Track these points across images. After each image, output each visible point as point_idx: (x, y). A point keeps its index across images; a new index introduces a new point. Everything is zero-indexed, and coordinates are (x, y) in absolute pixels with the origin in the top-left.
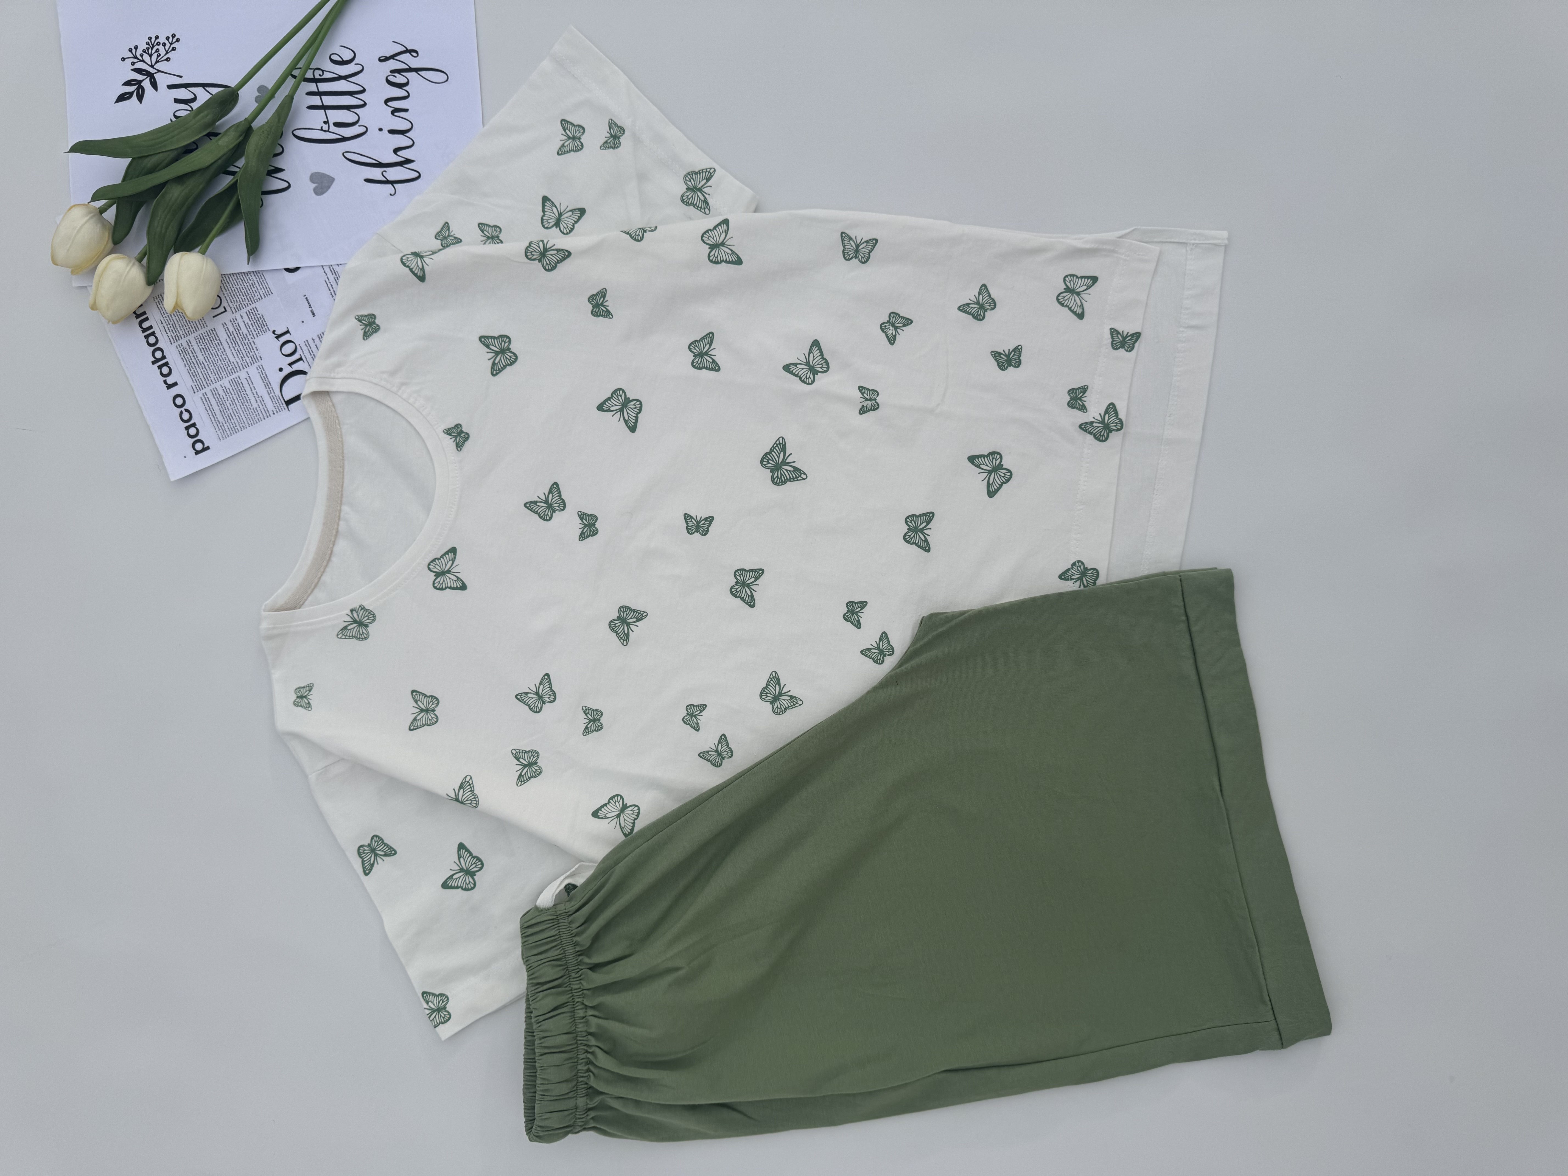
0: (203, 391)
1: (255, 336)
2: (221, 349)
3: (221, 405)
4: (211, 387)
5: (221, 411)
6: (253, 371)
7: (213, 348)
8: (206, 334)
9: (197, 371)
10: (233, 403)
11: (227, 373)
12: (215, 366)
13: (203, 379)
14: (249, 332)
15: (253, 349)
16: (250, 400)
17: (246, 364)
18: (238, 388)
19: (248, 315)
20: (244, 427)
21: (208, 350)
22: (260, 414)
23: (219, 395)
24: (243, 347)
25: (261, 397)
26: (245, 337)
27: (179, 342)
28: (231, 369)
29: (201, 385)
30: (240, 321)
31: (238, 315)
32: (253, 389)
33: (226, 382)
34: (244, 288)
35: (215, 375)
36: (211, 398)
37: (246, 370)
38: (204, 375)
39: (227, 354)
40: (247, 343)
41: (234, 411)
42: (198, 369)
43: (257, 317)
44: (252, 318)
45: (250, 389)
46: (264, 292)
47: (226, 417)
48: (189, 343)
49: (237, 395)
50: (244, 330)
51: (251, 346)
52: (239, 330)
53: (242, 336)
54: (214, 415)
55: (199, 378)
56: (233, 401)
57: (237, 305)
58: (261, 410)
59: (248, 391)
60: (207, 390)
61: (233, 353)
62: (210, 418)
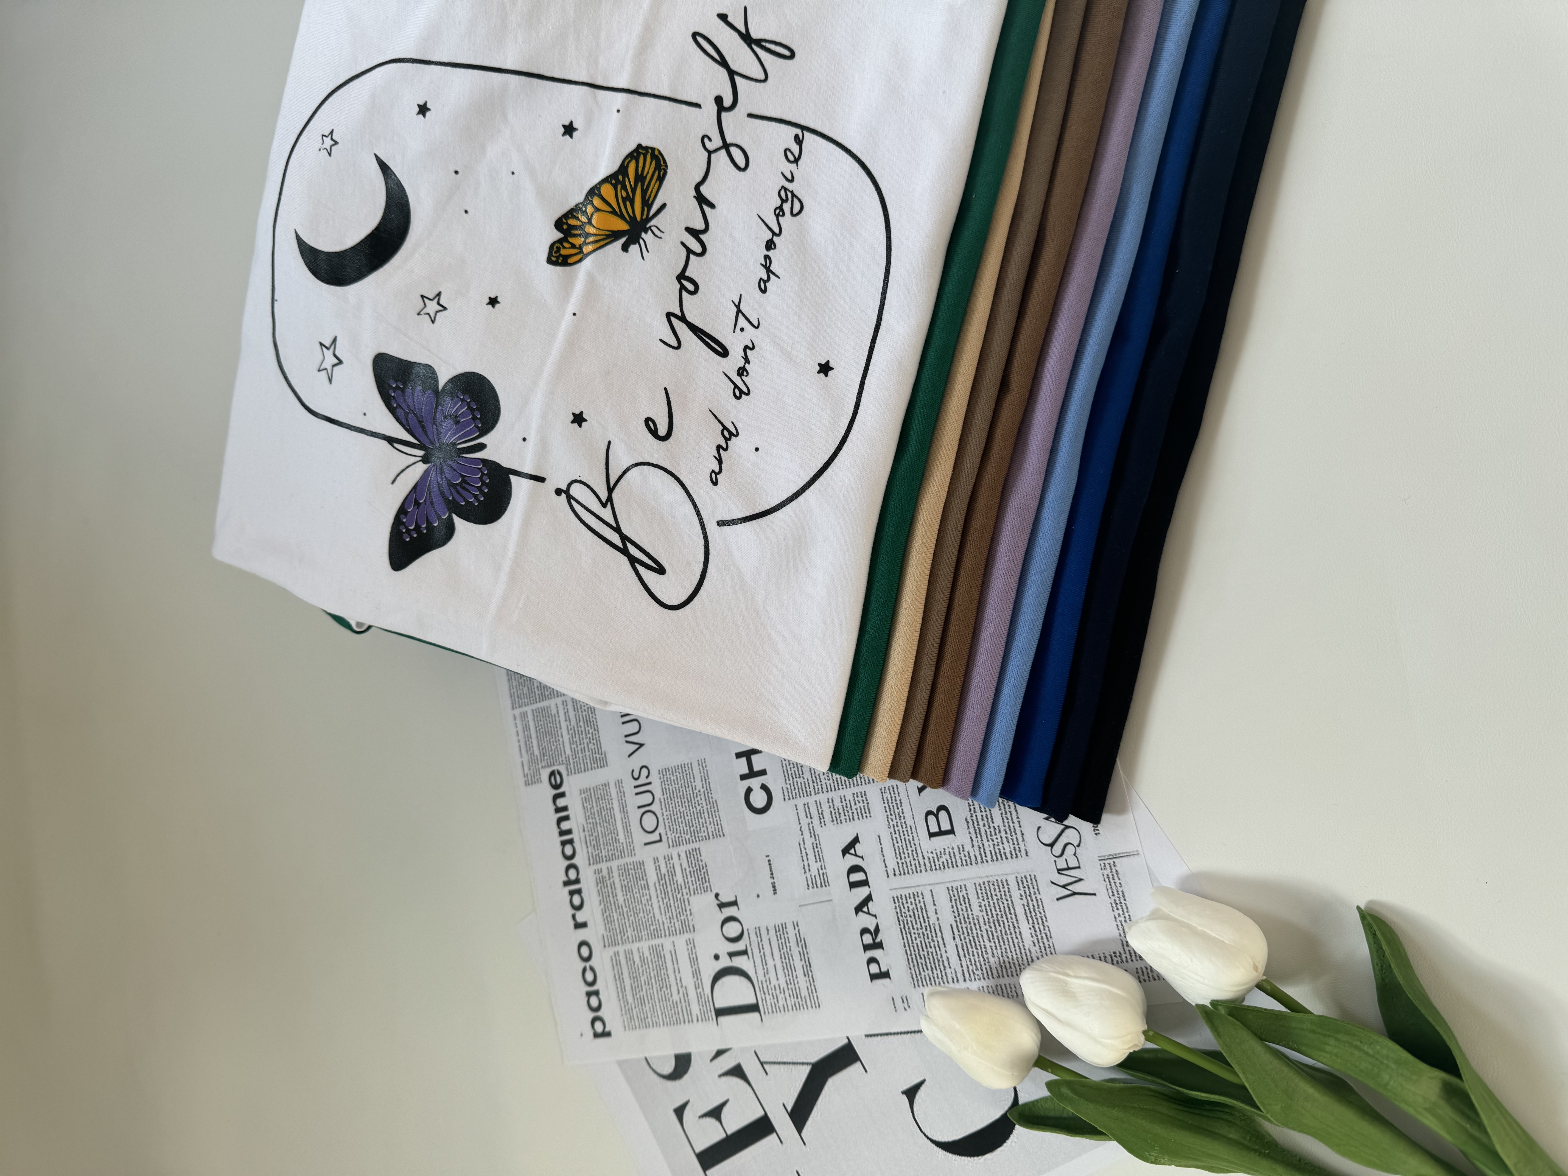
0: (616, 949)
1: (692, 893)
2: (646, 894)
3: (634, 979)
4: (627, 947)
5: (632, 987)
6: (681, 941)
7: (637, 890)
8: (632, 867)
9: (613, 916)
10: (648, 982)
11: (648, 934)
12: (635, 918)
13: (618, 931)
14: (685, 882)
15: (686, 911)
16: (670, 986)
17: (673, 929)
18: (658, 961)
19: (687, 857)
20: (656, 1023)
21: (631, 890)
22: (680, 1013)
23: (634, 962)
24: (674, 903)
25: (686, 988)
26: (679, 889)
27: (599, 866)
28: (654, 930)
29: (615, 939)
30: (676, 860)
31: (674, 852)
32: (677, 971)
33: (645, 945)
34: (689, 814)
35: (634, 931)
36: (623, 962)
37: (672, 938)
38: (621, 925)
39: (653, 905)
40: (680, 899)
41: (649, 993)
42: (615, 914)
43: (699, 865)
44: (692, 864)
45: (673, 970)
46: (713, 830)
47: (637, 998)
48: (610, 871)
49: (655, 972)
50: (679, 878)
51: (685, 905)
52: (672, 875)
53: (676, 886)
54: (624, 990)
55: (613, 927)
56: (649, 978)
57: (677, 836)
58: (682, 1007)
59: (670, 972)
60: (621, 949)
61: (660, 906)
62: (618, 992)
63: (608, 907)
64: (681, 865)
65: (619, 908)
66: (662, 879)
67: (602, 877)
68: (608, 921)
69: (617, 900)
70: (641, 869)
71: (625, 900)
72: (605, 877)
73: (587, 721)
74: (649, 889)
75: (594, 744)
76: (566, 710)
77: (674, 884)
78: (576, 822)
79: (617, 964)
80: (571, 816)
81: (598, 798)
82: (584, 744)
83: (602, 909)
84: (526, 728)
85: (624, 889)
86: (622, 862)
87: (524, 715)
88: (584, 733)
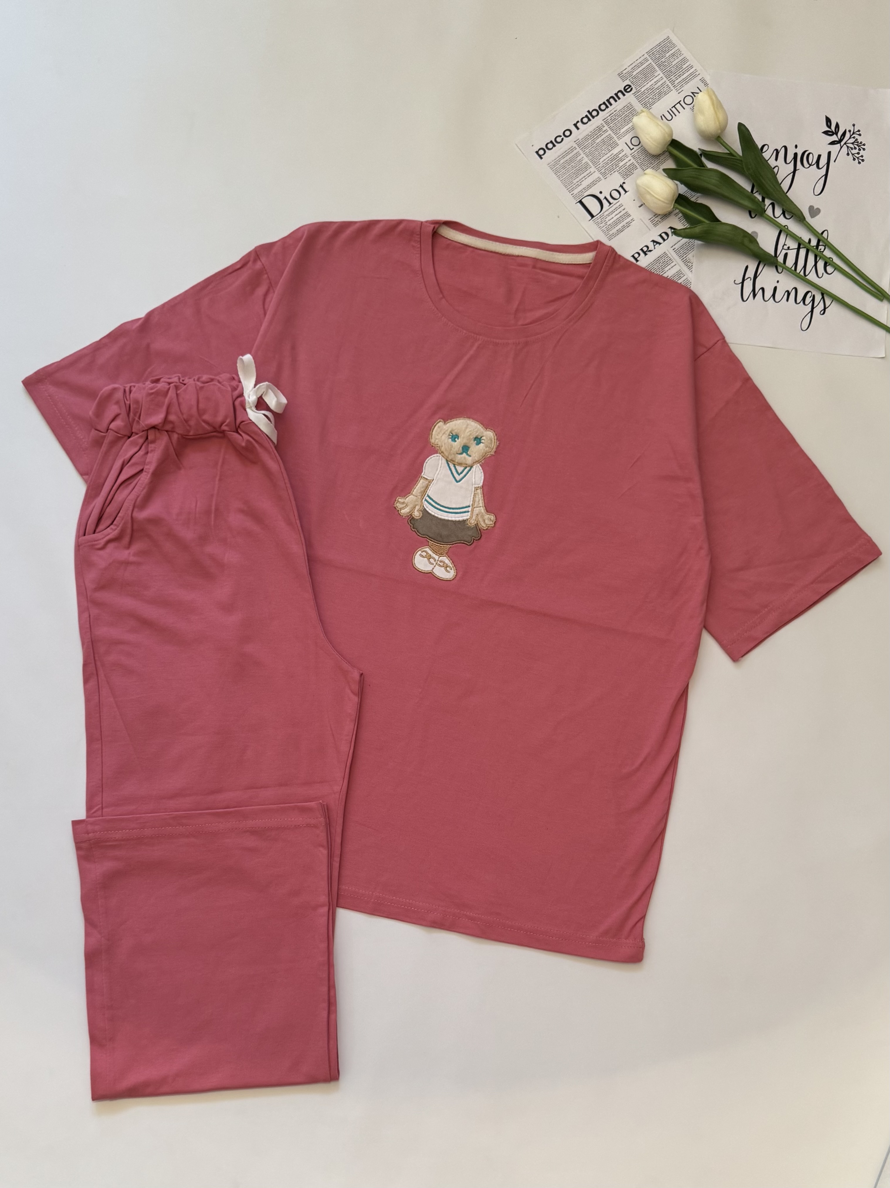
0: (577, 147)
1: (619, 172)
2: (606, 152)
3: (571, 160)
4: (581, 152)
5: (566, 161)
6: (597, 175)
7: (605, 147)
9: (589, 140)
11: (591, 159)
12: (594, 151)
13: (585, 145)
14: (621, 167)
15: (610, 172)
16: (577, 177)
17: (600, 170)
18: (584, 168)
19: (631, 164)
20: (560, 177)
21: (604, 144)
22: (570, 186)
23: (577, 158)
24: (610, 166)
25: (581, 184)
26: (617, 166)
29: (580, 145)
30: (627, 159)
31: (630, 157)
32: (585, 178)
33: (586, 160)
36: (574, 152)
37: (596, 171)
38: (587, 145)
39: (604, 157)
40: (613, 168)
41: (569, 169)
43: (631, 171)
44: (630, 167)
47: (563, 165)
49: (579, 169)
51: (612, 171)
52: (620, 160)
53: (617, 164)
54: (563, 157)
55: (585, 143)
56: (575, 167)
57: (636, 156)
58: (572, 186)
59: (583, 175)
60: (578, 149)
61: (605, 160)
62: (561, 155)
63: (591, 136)
65: (594, 142)
66: (616, 156)
68: (586, 138)
69: (596, 139)
70: (615, 145)
71: (598, 143)
72: (602, 130)
73: (660, 93)
74: (609, 152)
76: (659, 80)
77: (618, 162)
81: (631, 113)
82: (650, 96)
83: (588, 134)
85: (603, 140)
87: (647, 60)
88: (654, 94)
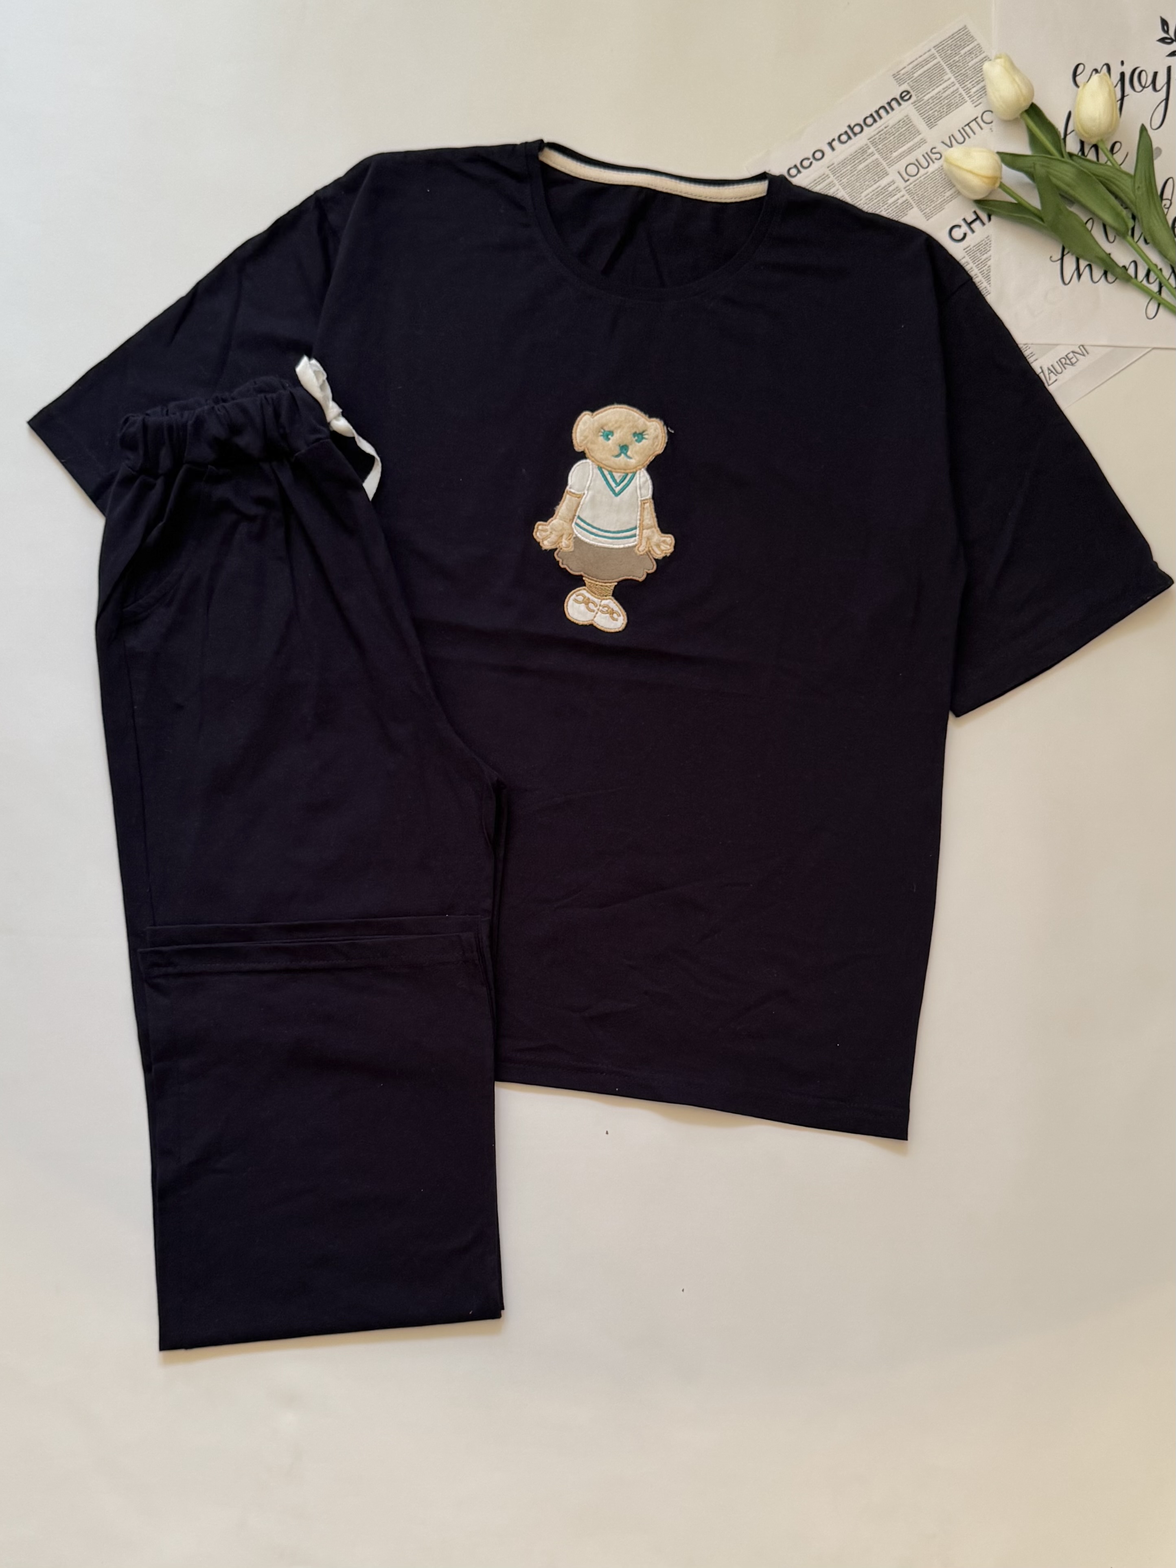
4: (836, 182)
13: (841, 172)
27: (870, 145)
35: (847, 183)
42: (850, 166)
63: (851, 161)
64: (898, 199)
65: (854, 168)
67: (866, 151)
69: (858, 166)
72: (866, 153)
73: (949, 105)
74: (875, 183)
75: (938, 115)
76: (949, 87)
77: (886, 198)
78: (889, 120)
79: (822, 179)
80: (889, 115)
81: (908, 130)
82: (935, 108)
83: (847, 158)
84: (927, 61)
86: (881, 160)
87: (933, 57)
88: (941, 105)
